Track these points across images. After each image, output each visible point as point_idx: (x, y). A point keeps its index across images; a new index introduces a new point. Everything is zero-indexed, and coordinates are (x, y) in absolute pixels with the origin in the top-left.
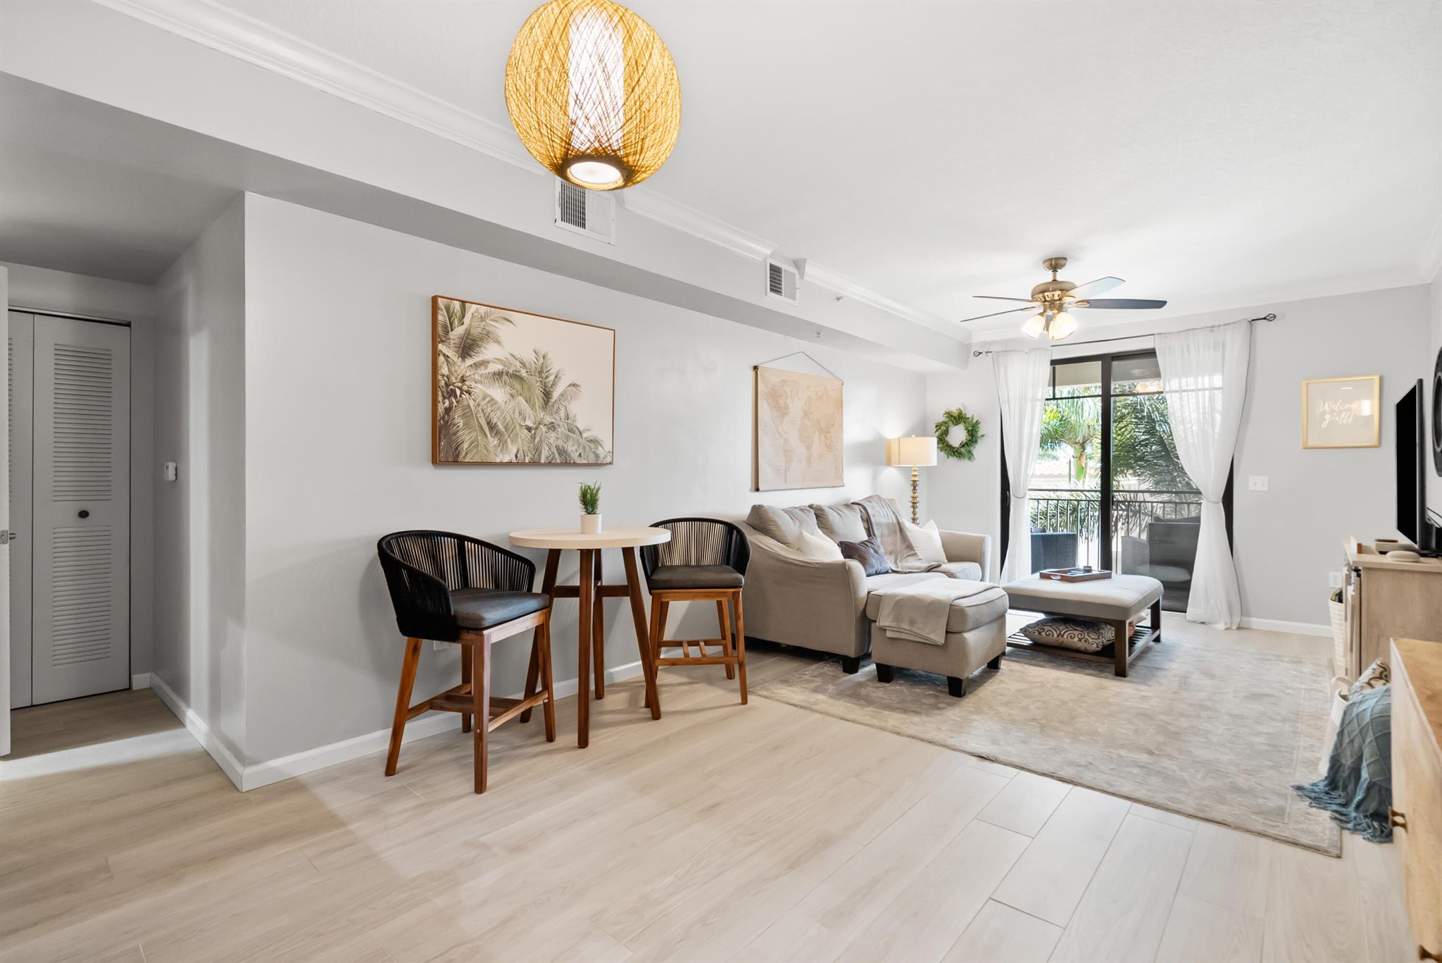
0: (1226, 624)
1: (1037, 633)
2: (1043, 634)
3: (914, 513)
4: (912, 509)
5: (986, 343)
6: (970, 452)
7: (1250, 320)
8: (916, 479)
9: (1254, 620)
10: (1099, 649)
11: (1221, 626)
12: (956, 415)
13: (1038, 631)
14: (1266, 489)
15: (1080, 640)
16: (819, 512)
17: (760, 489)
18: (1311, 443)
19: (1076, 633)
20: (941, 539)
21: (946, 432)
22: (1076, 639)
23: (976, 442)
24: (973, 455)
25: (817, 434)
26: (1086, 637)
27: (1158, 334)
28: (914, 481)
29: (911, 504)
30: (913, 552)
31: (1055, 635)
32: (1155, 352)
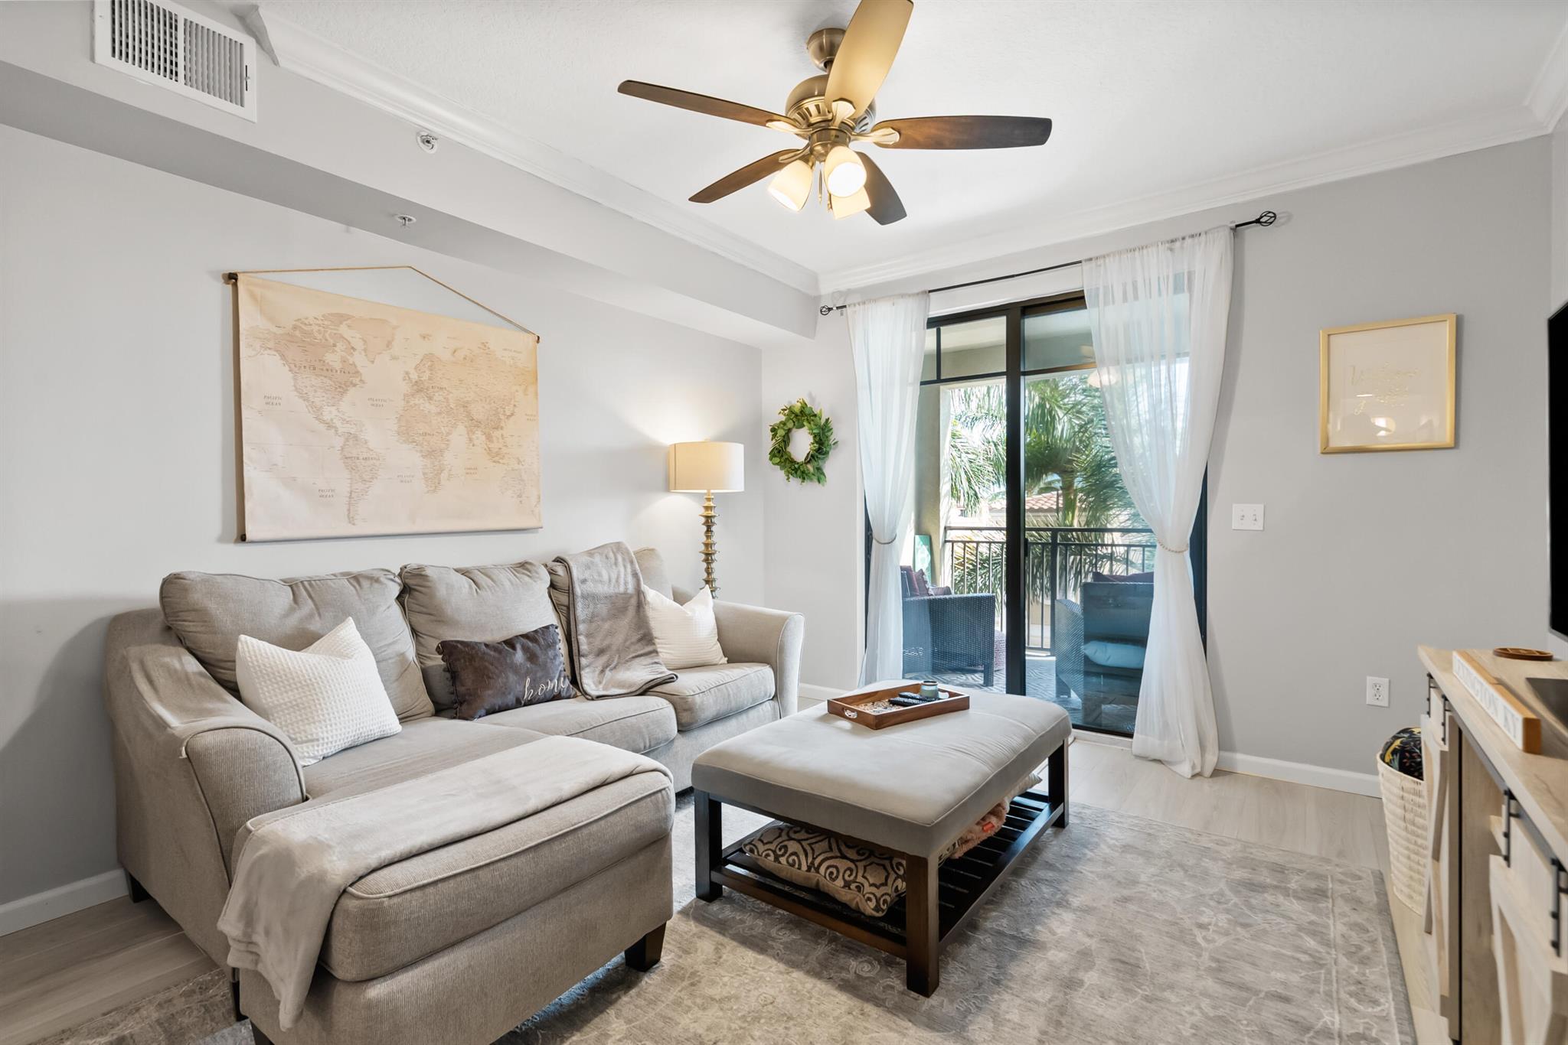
0: (1193, 767)
1: (772, 858)
2: (783, 860)
3: (709, 571)
4: (705, 565)
5: (841, 293)
6: (819, 469)
7: (1234, 225)
8: (712, 513)
9: (1239, 756)
10: (880, 914)
11: (1185, 770)
12: (797, 410)
13: (774, 852)
14: (1259, 526)
15: (847, 885)
16: (411, 582)
17: (249, 537)
18: (1336, 443)
19: (843, 864)
20: (717, 619)
21: (786, 440)
22: (840, 883)
23: (827, 453)
24: (823, 474)
25: (461, 429)
26: (860, 879)
27: (1086, 260)
28: (708, 518)
29: (703, 557)
30: (650, 648)
31: (804, 868)
32: (1083, 298)
